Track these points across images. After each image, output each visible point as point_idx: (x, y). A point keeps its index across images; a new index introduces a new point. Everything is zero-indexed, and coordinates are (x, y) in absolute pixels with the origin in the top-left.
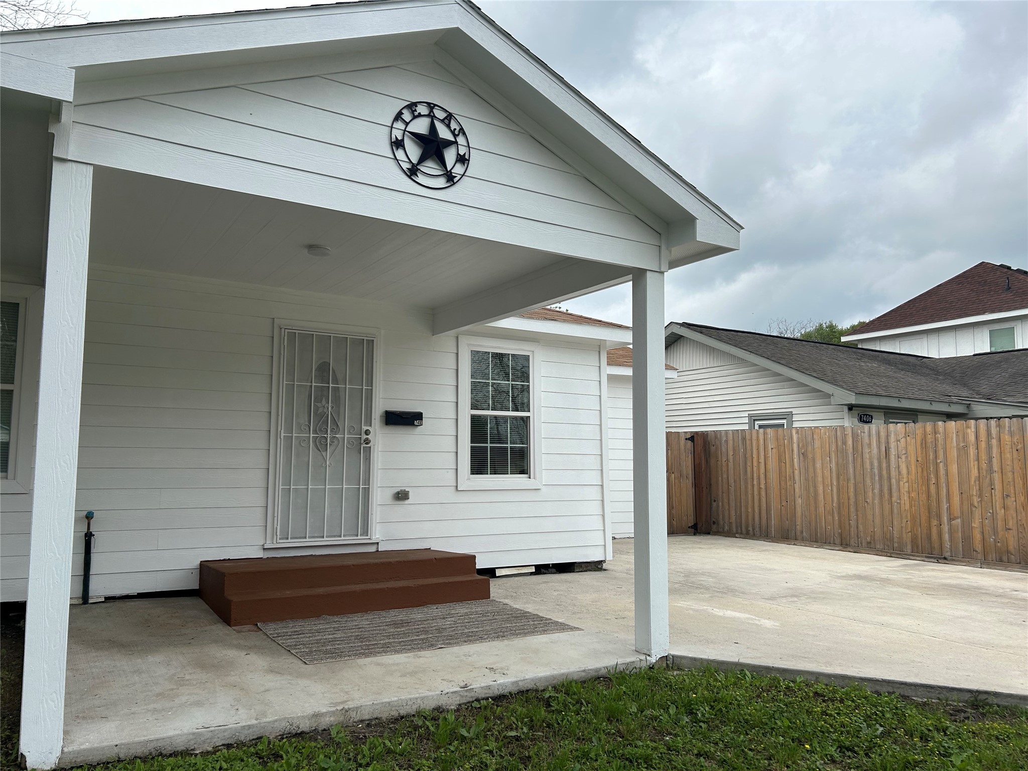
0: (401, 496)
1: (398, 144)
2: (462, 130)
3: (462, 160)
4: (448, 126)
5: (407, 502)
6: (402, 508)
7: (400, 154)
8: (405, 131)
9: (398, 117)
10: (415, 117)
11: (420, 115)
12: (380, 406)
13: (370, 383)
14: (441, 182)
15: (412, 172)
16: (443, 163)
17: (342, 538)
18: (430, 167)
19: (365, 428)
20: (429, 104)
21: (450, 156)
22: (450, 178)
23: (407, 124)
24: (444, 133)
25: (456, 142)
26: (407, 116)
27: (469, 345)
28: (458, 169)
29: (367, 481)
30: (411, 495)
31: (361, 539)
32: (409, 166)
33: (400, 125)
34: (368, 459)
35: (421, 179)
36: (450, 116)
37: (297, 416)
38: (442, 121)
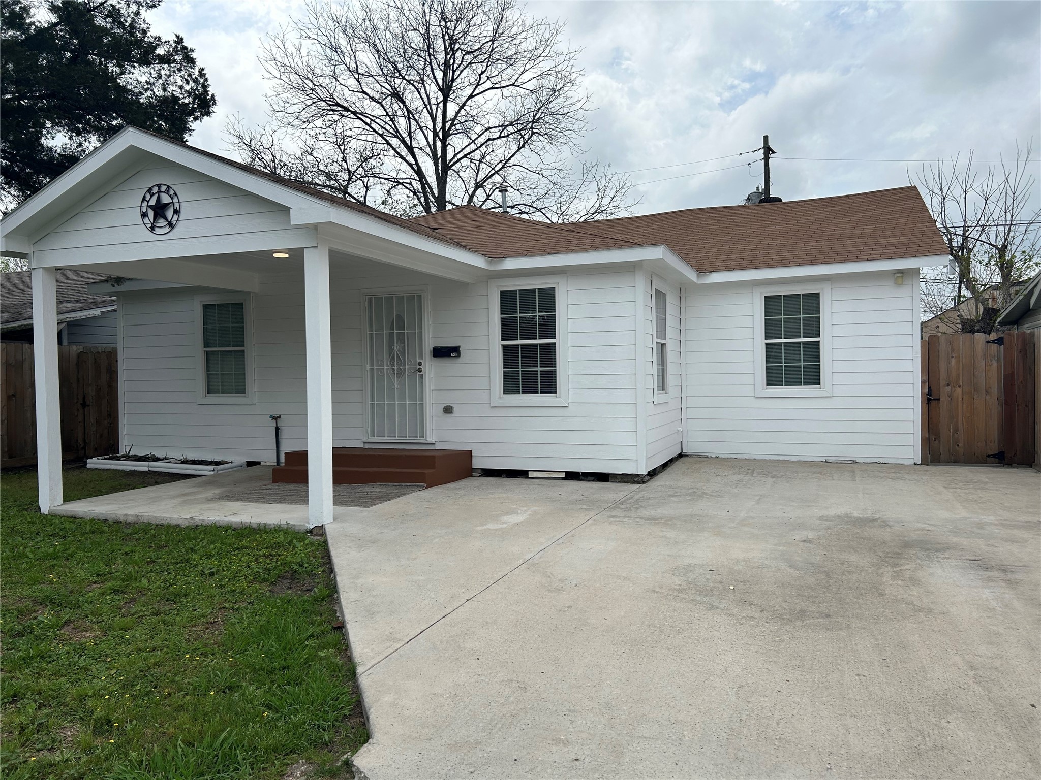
0: (448, 410)
1: (144, 215)
2: (175, 194)
3: (176, 212)
4: (168, 194)
5: (453, 415)
6: (449, 420)
7: (146, 220)
8: (147, 206)
9: (144, 199)
10: (151, 196)
11: (154, 194)
12: (429, 343)
13: (421, 328)
14: (167, 229)
15: (152, 228)
16: (166, 219)
17: (408, 438)
18: (161, 222)
19: (418, 361)
20: (157, 185)
21: (170, 213)
22: (171, 225)
23: (148, 202)
24: (166, 199)
25: (173, 203)
26: (148, 196)
27: (498, 287)
28: (176, 217)
29: (422, 399)
30: (454, 410)
31: (419, 440)
32: (150, 225)
33: (145, 203)
34: (422, 383)
35: (157, 231)
36: (169, 187)
37: (377, 354)
38: (164, 192)
